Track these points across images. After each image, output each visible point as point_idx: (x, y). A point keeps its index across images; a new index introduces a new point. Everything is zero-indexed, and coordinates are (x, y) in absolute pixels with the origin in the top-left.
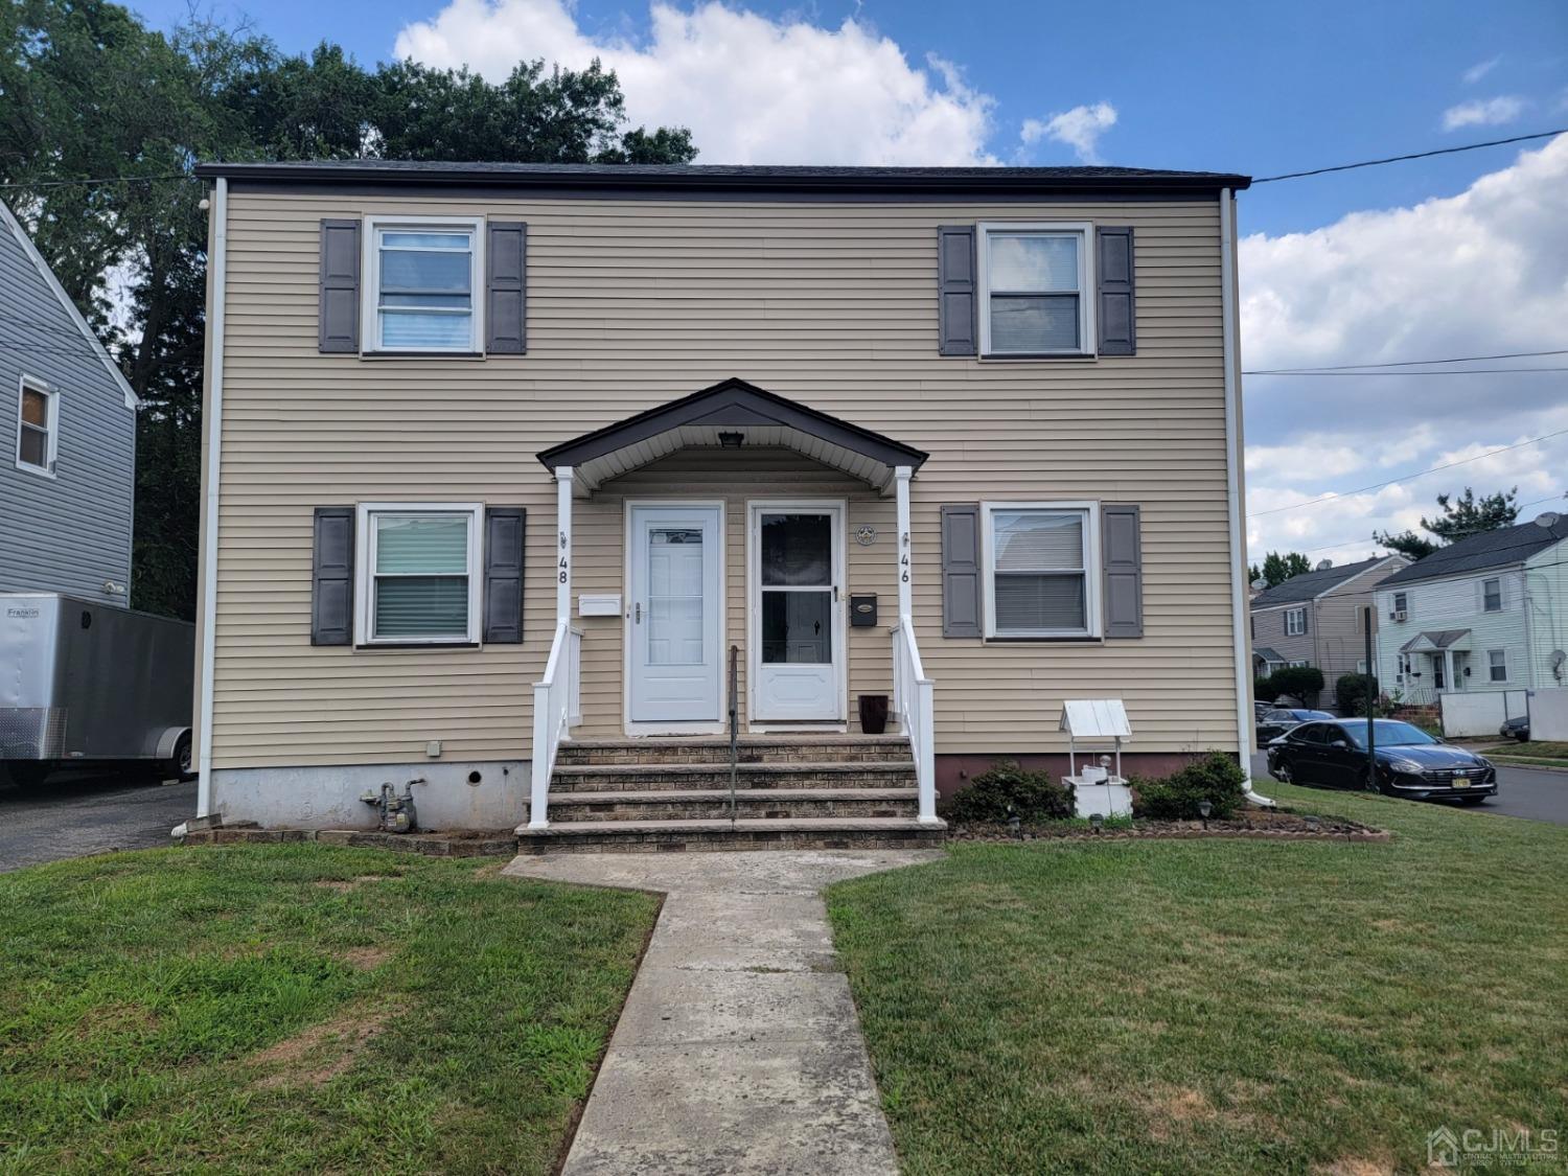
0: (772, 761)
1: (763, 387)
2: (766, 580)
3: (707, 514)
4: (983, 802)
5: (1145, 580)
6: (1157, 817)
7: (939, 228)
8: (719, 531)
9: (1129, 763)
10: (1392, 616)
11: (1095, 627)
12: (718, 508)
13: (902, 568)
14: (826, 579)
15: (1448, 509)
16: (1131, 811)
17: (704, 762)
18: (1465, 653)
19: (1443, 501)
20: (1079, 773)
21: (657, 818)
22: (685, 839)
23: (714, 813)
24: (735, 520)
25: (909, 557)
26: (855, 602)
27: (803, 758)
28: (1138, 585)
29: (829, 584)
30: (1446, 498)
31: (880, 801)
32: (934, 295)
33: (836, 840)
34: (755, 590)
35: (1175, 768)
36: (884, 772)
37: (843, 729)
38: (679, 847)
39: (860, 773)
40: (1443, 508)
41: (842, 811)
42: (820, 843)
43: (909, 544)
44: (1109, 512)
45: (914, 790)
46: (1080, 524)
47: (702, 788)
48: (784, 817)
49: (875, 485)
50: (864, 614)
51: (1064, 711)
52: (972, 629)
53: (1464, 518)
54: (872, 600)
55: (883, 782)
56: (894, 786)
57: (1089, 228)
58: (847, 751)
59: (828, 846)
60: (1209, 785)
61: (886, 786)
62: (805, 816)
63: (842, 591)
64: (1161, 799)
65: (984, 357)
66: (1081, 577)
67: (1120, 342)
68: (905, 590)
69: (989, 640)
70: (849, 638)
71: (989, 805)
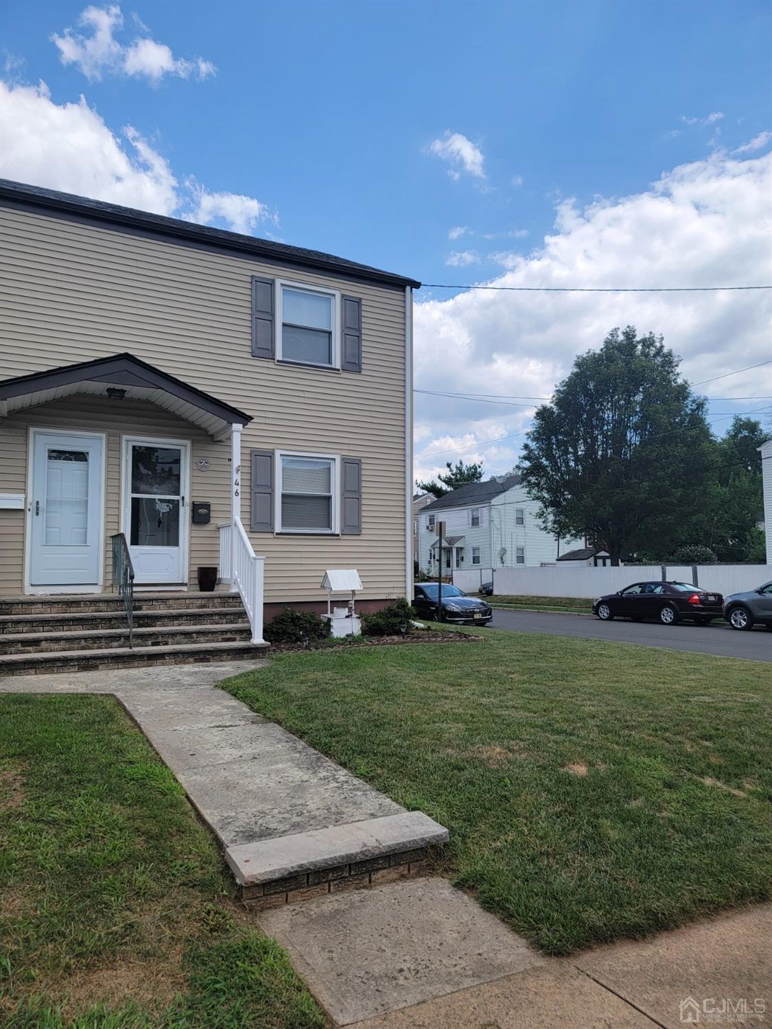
0: (149, 609)
1: (147, 361)
2: (134, 490)
3: (94, 443)
4: (281, 631)
5: (364, 502)
6: (373, 635)
7: (252, 277)
8: (101, 455)
9: (360, 606)
10: (428, 528)
11: (336, 527)
12: (100, 438)
13: (235, 488)
14: (177, 493)
15: (451, 470)
16: (360, 632)
17: (100, 611)
18: (462, 548)
19: (449, 465)
20: (332, 612)
21: (73, 650)
22: (98, 662)
23: (115, 644)
24: (113, 449)
25: (239, 481)
26: (195, 507)
27: (169, 607)
28: (360, 505)
29: (179, 495)
30: (451, 464)
31: (226, 632)
32: (249, 318)
33: (202, 656)
34: (127, 496)
35: (383, 608)
36: (226, 614)
37: (185, 589)
38: (95, 667)
39: (212, 615)
40: (449, 469)
41: (202, 639)
42: (191, 660)
43: (239, 472)
44: (346, 462)
45: (246, 625)
46: (330, 468)
47: (102, 628)
48: (164, 645)
49: (210, 433)
50: (201, 515)
51: (326, 576)
52: (268, 527)
53: (458, 476)
54: (207, 506)
55: (225, 620)
56: (232, 622)
57: (338, 294)
58: (199, 602)
59: (196, 661)
60: (401, 616)
61: (227, 623)
62: (178, 643)
63: (187, 500)
64: (377, 624)
65: (278, 361)
66: (329, 498)
67: (353, 365)
68: (237, 502)
69: (277, 534)
70: (191, 530)
71: (285, 632)
